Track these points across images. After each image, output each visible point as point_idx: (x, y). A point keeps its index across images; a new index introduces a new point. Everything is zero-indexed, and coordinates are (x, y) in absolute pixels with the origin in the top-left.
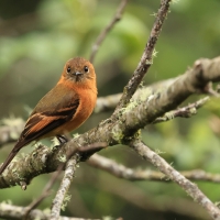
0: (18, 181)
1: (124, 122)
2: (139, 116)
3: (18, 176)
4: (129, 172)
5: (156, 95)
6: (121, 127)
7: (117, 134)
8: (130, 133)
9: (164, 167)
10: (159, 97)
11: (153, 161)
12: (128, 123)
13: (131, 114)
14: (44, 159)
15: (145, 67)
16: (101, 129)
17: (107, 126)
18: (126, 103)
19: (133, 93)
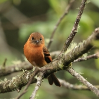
0: (16, 88)
1: (64, 59)
2: (71, 56)
3: (15, 86)
4: (72, 86)
5: (78, 46)
6: (62, 62)
7: (61, 65)
8: (67, 64)
10: (79, 47)
12: (66, 59)
13: (67, 55)
14: (27, 77)
15: (74, 33)
16: (53, 63)
17: (56, 61)
18: (65, 50)
19: (68, 46)
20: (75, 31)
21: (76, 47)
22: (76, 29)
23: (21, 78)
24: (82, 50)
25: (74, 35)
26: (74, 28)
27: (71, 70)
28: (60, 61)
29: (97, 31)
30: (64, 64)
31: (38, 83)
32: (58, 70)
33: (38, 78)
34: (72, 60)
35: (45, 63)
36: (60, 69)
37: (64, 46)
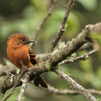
1: (51, 59)
2: (59, 56)
5: (67, 45)
6: (49, 62)
7: (48, 66)
9: (72, 82)
11: (66, 79)
12: (53, 60)
13: (55, 55)
14: (11, 80)
15: (62, 32)
16: (40, 64)
17: (43, 62)
18: (52, 51)
19: (56, 46)
20: (63, 30)
21: (65, 46)
22: (63, 28)
23: (5, 81)
24: (72, 49)
25: (62, 35)
26: (61, 27)
27: (59, 71)
28: (48, 62)
29: (88, 28)
30: (51, 65)
31: (24, 85)
32: (45, 72)
33: (24, 81)
35: (31, 64)
36: (47, 71)
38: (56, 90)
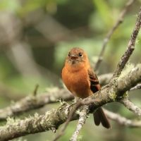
0: (50, 127)
1: (116, 86)
2: (126, 83)
3: (50, 124)
5: (136, 68)
6: (114, 90)
7: (112, 95)
8: (121, 93)
10: (138, 69)
11: (136, 112)
12: (119, 87)
13: (121, 81)
14: (66, 112)
15: (131, 51)
16: (102, 92)
17: (106, 89)
19: (123, 68)
20: (132, 47)
21: (133, 69)
22: (133, 45)
23: (58, 113)
25: (131, 53)
26: (130, 43)
28: (112, 89)
30: (116, 94)
32: (109, 102)
33: (82, 113)
34: (128, 88)
36: (111, 101)
37: (116, 69)
38: (129, 122)
